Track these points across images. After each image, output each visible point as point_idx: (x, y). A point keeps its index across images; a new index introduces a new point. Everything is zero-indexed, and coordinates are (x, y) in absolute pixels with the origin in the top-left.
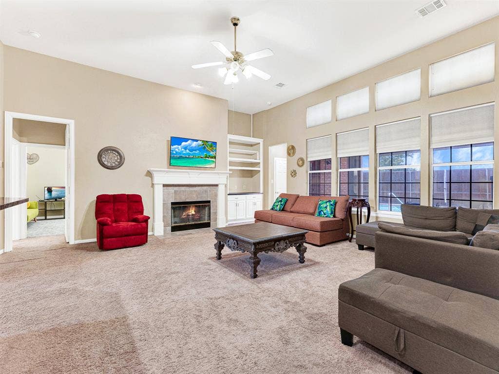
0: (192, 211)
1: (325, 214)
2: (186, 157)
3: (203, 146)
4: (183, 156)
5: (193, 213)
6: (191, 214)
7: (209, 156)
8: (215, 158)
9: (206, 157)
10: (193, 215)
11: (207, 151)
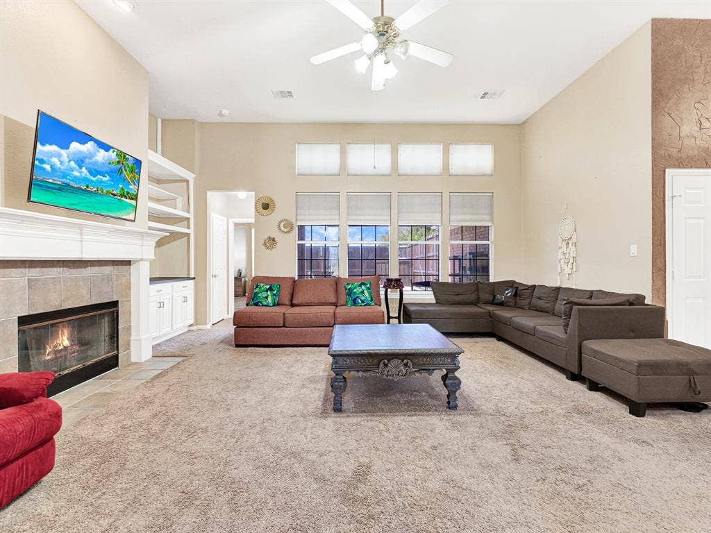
0: (64, 339)
1: (363, 302)
2: (79, 188)
3: (119, 166)
4: (72, 184)
5: (66, 343)
6: (61, 347)
7: (128, 193)
8: (136, 199)
9: (122, 196)
10: (65, 348)
11: (125, 180)
